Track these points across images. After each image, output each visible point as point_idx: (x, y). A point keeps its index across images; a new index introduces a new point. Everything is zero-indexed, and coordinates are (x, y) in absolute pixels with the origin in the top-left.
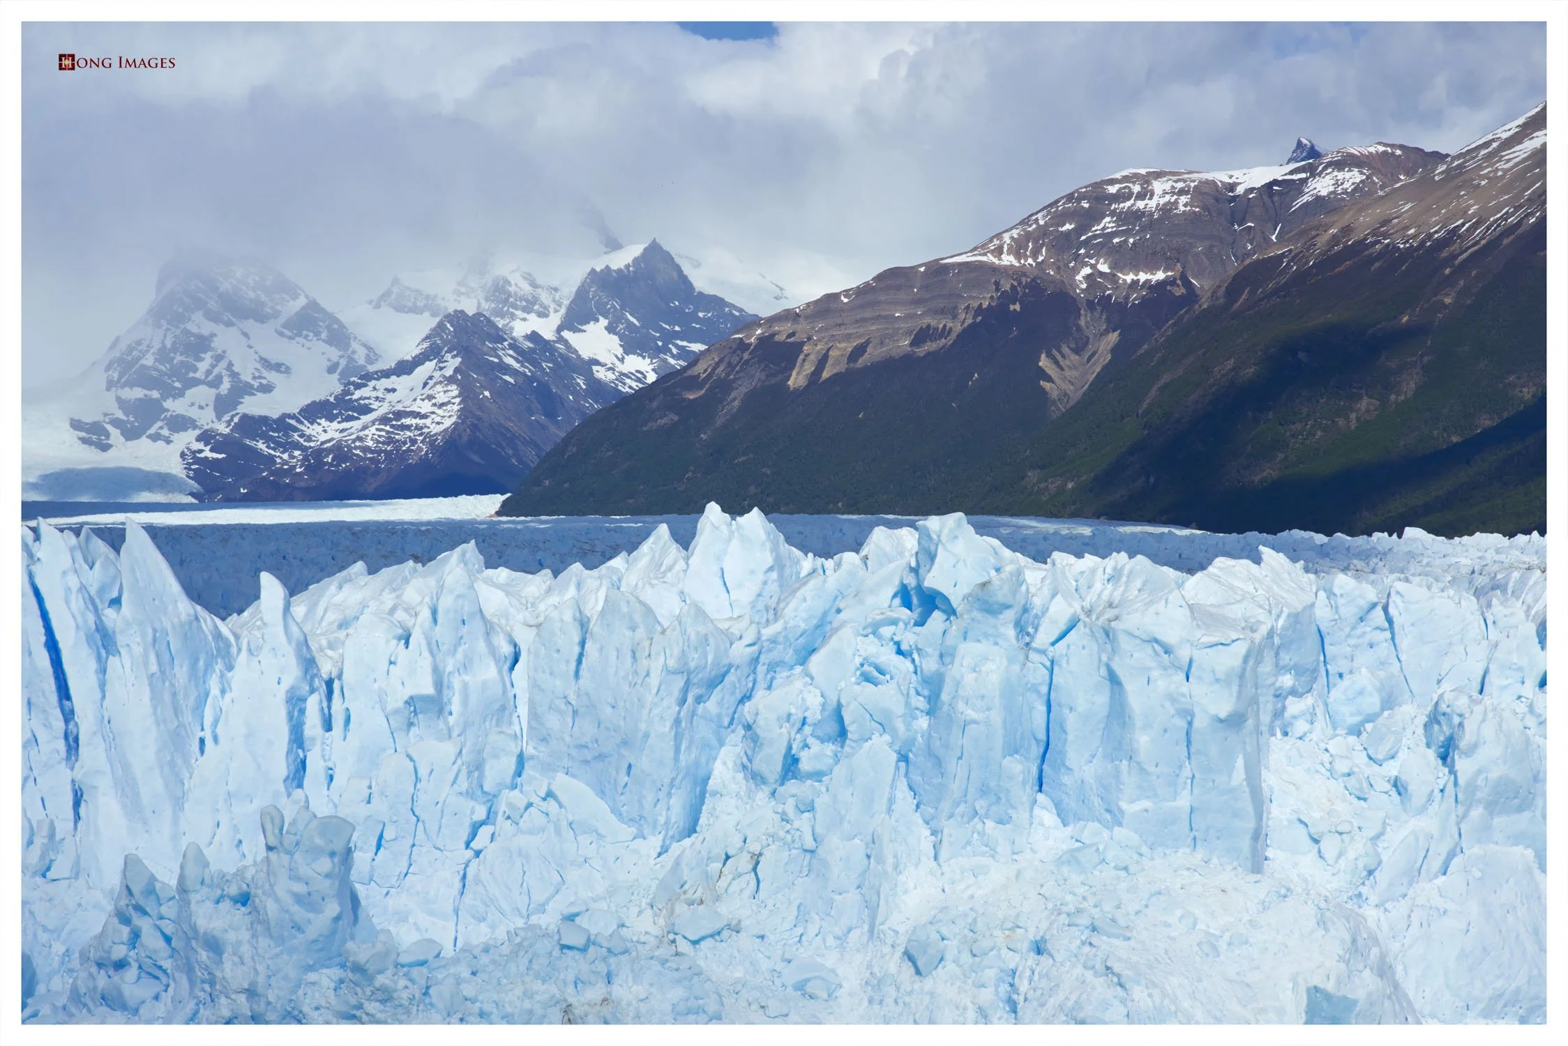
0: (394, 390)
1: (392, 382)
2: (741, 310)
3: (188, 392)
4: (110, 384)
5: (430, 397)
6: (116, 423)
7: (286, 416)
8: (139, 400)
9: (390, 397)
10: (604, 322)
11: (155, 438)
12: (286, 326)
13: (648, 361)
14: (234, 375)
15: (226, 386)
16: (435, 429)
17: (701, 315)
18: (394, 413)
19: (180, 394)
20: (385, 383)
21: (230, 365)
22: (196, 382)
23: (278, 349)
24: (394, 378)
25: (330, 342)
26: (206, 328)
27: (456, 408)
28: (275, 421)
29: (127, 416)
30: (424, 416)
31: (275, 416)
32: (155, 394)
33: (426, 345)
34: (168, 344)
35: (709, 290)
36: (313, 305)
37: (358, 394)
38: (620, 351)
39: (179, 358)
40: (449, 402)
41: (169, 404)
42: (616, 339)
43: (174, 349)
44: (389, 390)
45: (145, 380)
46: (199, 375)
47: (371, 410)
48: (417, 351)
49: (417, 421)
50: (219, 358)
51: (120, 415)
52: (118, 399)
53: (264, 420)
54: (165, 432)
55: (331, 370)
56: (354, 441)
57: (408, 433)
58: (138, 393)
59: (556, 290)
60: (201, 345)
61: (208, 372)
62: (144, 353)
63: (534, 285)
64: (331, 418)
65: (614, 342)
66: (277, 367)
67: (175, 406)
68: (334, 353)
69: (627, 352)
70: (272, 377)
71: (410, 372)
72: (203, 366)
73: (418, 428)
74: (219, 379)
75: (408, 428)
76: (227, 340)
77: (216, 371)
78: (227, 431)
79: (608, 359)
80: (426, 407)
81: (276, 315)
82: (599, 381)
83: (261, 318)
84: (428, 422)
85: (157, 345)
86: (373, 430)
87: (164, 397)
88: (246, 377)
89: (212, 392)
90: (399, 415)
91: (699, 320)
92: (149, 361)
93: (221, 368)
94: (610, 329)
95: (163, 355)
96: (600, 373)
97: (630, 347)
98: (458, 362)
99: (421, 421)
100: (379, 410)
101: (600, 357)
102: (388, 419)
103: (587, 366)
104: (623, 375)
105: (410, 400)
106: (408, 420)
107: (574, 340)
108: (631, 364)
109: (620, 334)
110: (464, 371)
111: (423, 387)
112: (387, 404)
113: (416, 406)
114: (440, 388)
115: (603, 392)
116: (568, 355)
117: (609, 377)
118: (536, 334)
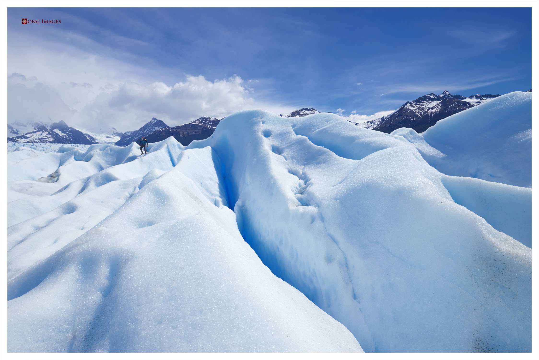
0: (33, 135)
5: (46, 136)
10: (57, 129)
13: (66, 134)
16: (50, 141)
17: (69, 129)
18: (41, 138)
20: (31, 134)
33: (37, 130)
37: (26, 135)
38: (61, 133)
40: (50, 137)
42: (60, 131)
47: (30, 138)
48: (35, 131)
49: (45, 139)
56: (35, 141)
57: (45, 141)
59: (46, 125)
63: (43, 124)
65: (60, 132)
71: (35, 133)
73: (46, 140)
75: (44, 140)
79: (60, 134)
80: (46, 138)
82: (61, 136)
84: (48, 139)
86: (37, 140)
90: (42, 138)
91: (69, 130)
94: (59, 130)
96: (60, 135)
97: (63, 132)
98: (47, 133)
99: (47, 140)
100: (33, 138)
101: (59, 133)
102: (39, 139)
103: (58, 134)
104: (63, 136)
105: (41, 137)
106: (44, 139)
107: (54, 131)
108: (63, 134)
109: (61, 131)
110: (49, 134)
111: (41, 135)
112: (33, 137)
113: (44, 137)
114: (47, 135)
115: (62, 137)
116: (55, 133)
117: (62, 136)
118: (50, 130)
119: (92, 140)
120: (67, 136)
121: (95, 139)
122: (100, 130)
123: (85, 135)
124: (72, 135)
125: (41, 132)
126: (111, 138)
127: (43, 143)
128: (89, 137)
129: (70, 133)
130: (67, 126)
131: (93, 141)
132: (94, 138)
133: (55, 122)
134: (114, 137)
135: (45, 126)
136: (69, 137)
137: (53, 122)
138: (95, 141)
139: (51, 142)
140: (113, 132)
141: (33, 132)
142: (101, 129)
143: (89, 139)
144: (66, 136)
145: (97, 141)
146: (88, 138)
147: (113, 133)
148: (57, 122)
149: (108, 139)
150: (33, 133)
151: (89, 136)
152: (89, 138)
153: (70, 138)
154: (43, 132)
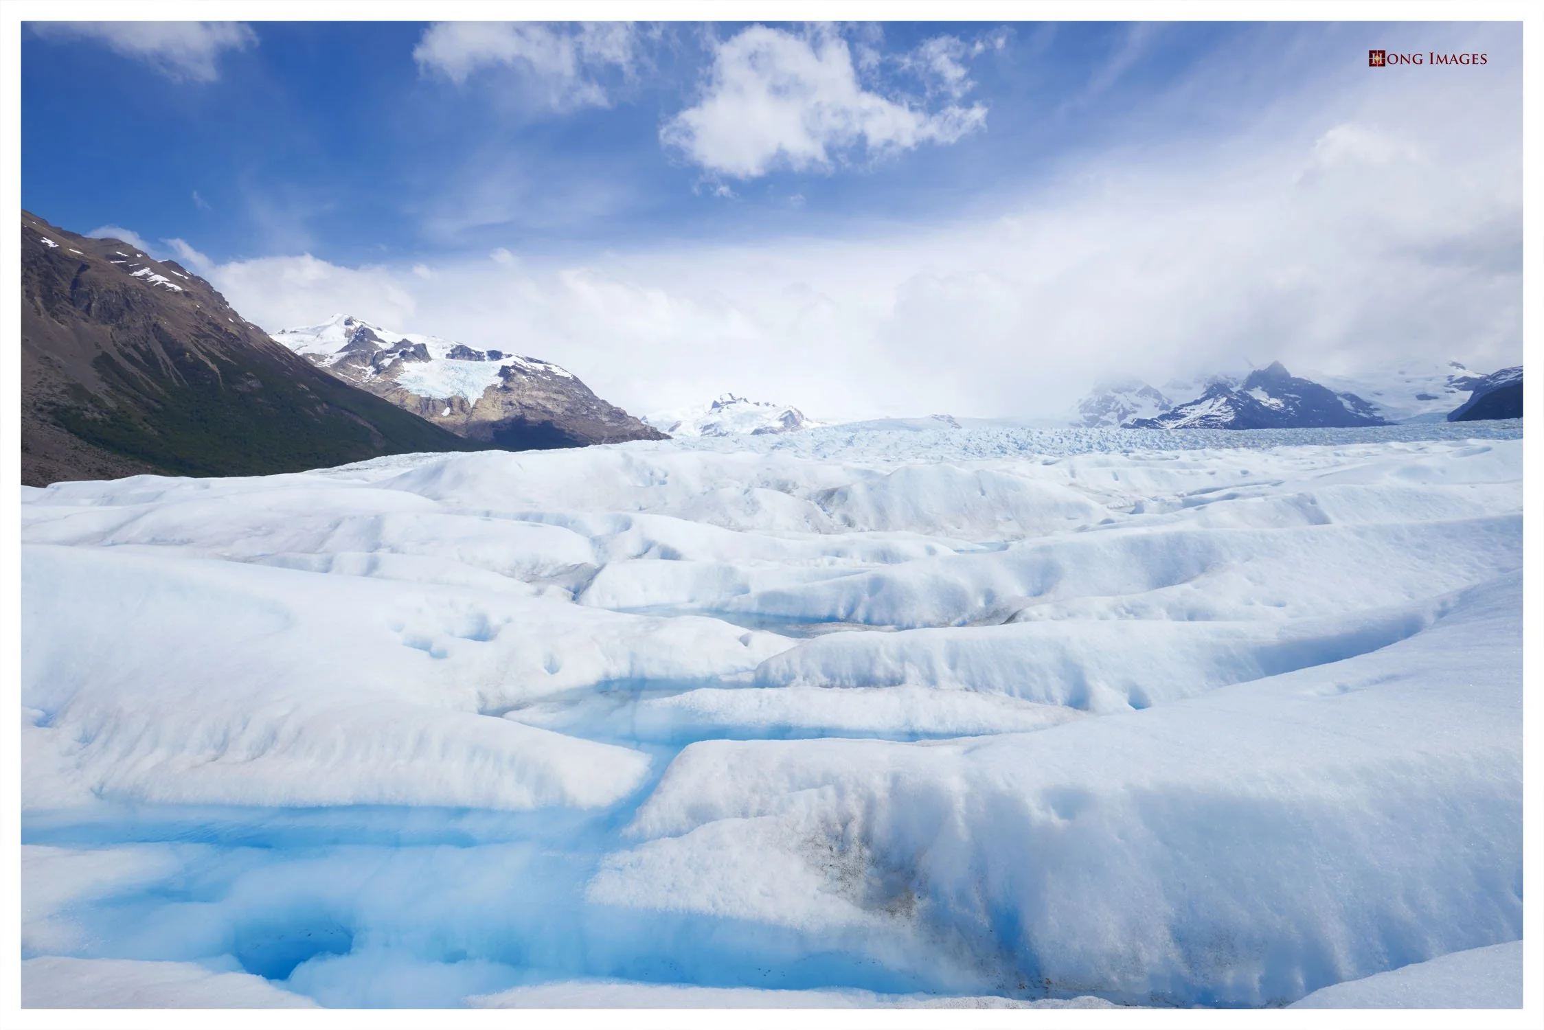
0: (1194, 410)
1: (1192, 407)
2: (1310, 382)
3: (1108, 414)
4: (1081, 412)
5: (1220, 410)
6: (1085, 423)
7: (1153, 419)
8: (1090, 417)
9: (1192, 412)
10: (1260, 388)
11: (1098, 427)
12: (1139, 393)
13: (1279, 400)
14: (1124, 408)
15: (1121, 411)
16: (1224, 421)
19: (1105, 414)
20: (1189, 408)
21: (1122, 406)
22: (1110, 411)
23: (1137, 400)
24: (1193, 406)
25: (1154, 398)
26: (1113, 394)
27: (1232, 413)
28: (1150, 420)
29: (1088, 420)
30: (1218, 416)
31: (1149, 419)
32: (1096, 415)
33: (1205, 395)
34: (1101, 399)
35: (1297, 376)
36: (1148, 386)
37: (1180, 411)
38: (1268, 397)
39: (1103, 404)
40: (1228, 412)
41: (1101, 417)
43: (1103, 401)
44: (1191, 410)
45: (1091, 411)
46: (1111, 408)
47: (1186, 416)
48: (1201, 397)
49: (1215, 418)
50: (1117, 403)
51: (1085, 421)
52: (1084, 416)
53: (1147, 420)
54: (1101, 426)
55: (1156, 406)
56: (1190, 425)
57: (1213, 422)
58: (1091, 414)
59: (1235, 378)
60: (1111, 399)
61: (1114, 408)
62: (1093, 402)
63: (1227, 378)
64: (1170, 419)
65: (1265, 394)
66: (1137, 406)
67: (1105, 418)
68: (1156, 401)
69: (1270, 397)
70: (1136, 409)
71: (1200, 404)
72: (1112, 405)
73: (1217, 420)
74: (1119, 410)
75: (1213, 420)
76: (1119, 397)
77: (1117, 407)
78: (1132, 424)
79: (1265, 401)
80: (1219, 414)
81: (1135, 390)
82: (1264, 406)
83: (1131, 391)
84: (1222, 418)
85: (1096, 400)
86: (1198, 421)
87: (1100, 415)
88: (1128, 408)
89: (1115, 414)
90: (1208, 416)
91: (1293, 386)
92: (1094, 405)
93: (1119, 406)
94: (1263, 390)
95: (1099, 403)
96: (1263, 404)
97: (1271, 395)
98: (1225, 399)
99: (1218, 418)
100: (1191, 416)
101: (1261, 399)
102: (1202, 418)
103: (1258, 402)
104: (1271, 405)
105: (1209, 412)
106: (1212, 418)
107: (1250, 393)
108: (1273, 401)
109: (1267, 392)
110: (1229, 402)
111: (1210, 408)
112: (1194, 414)
113: (1214, 413)
114: (1222, 407)
115: (1267, 410)
116: (1251, 398)
117: (1266, 405)
118: (1239, 392)
119: (1360, 412)
120: (1282, 406)
121: (1372, 407)
122: (1401, 376)
123: (1340, 399)
124: (1299, 399)
125: (1213, 399)
126: (1436, 398)
127: (1210, 427)
128: (1352, 402)
129: (1292, 396)
130: (1288, 375)
131: (1364, 412)
132: (1371, 404)
133: (1257, 370)
134: (1450, 394)
135: (1231, 381)
136: (1286, 407)
137: (1252, 370)
138: (1370, 414)
139: (1227, 426)
140: (1450, 378)
141: (1197, 402)
142: (1402, 373)
143: (1352, 408)
144: (1278, 406)
145: (1377, 414)
146: (1347, 404)
147: (1449, 382)
148: (1262, 369)
149: (1422, 403)
150: (1195, 405)
151: (1352, 398)
152: (1353, 406)
153: (1291, 409)
154: (1217, 398)
